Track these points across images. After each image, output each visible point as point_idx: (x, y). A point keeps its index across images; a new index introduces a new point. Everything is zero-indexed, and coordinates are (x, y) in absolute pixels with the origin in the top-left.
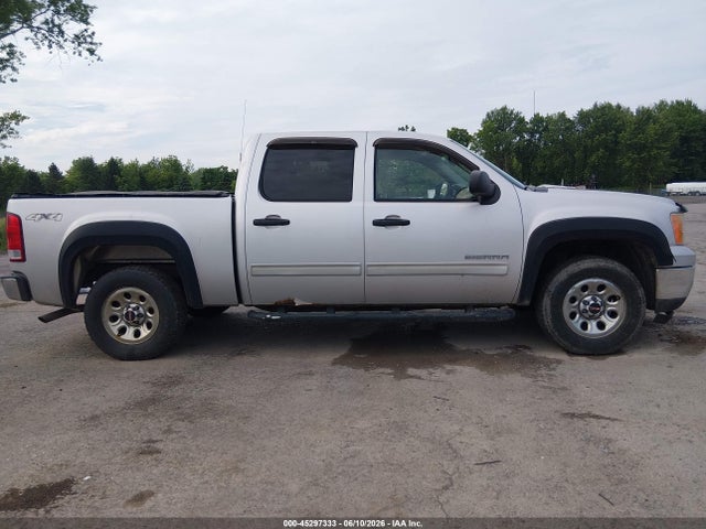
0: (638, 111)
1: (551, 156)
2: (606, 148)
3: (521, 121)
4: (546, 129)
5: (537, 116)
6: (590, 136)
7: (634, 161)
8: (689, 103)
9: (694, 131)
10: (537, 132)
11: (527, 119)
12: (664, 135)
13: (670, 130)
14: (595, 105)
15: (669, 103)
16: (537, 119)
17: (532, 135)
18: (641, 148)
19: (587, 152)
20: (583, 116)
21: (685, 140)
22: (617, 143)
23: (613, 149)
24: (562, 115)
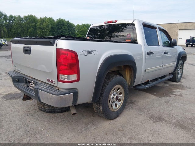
0: (41, 18)
1: (17, 28)
2: (33, 28)
3: (6, 16)
4: (14, 20)
5: (11, 15)
6: (28, 24)
7: (41, 32)
8: (52, 18)
9: (54, 26)
10: (11, 20)
11: (8, 16)
12: (48, 26)
13: (49, 25)
14: (29, 15)
15: (47, 17)
16: (11, 17)
17: (9, 21)
18: (42, 29)
19: (28, 28)
20: (26, 17)
21: (52, 28)
22: (36, 26)
23: (35, 28)
24: (19, 16)
